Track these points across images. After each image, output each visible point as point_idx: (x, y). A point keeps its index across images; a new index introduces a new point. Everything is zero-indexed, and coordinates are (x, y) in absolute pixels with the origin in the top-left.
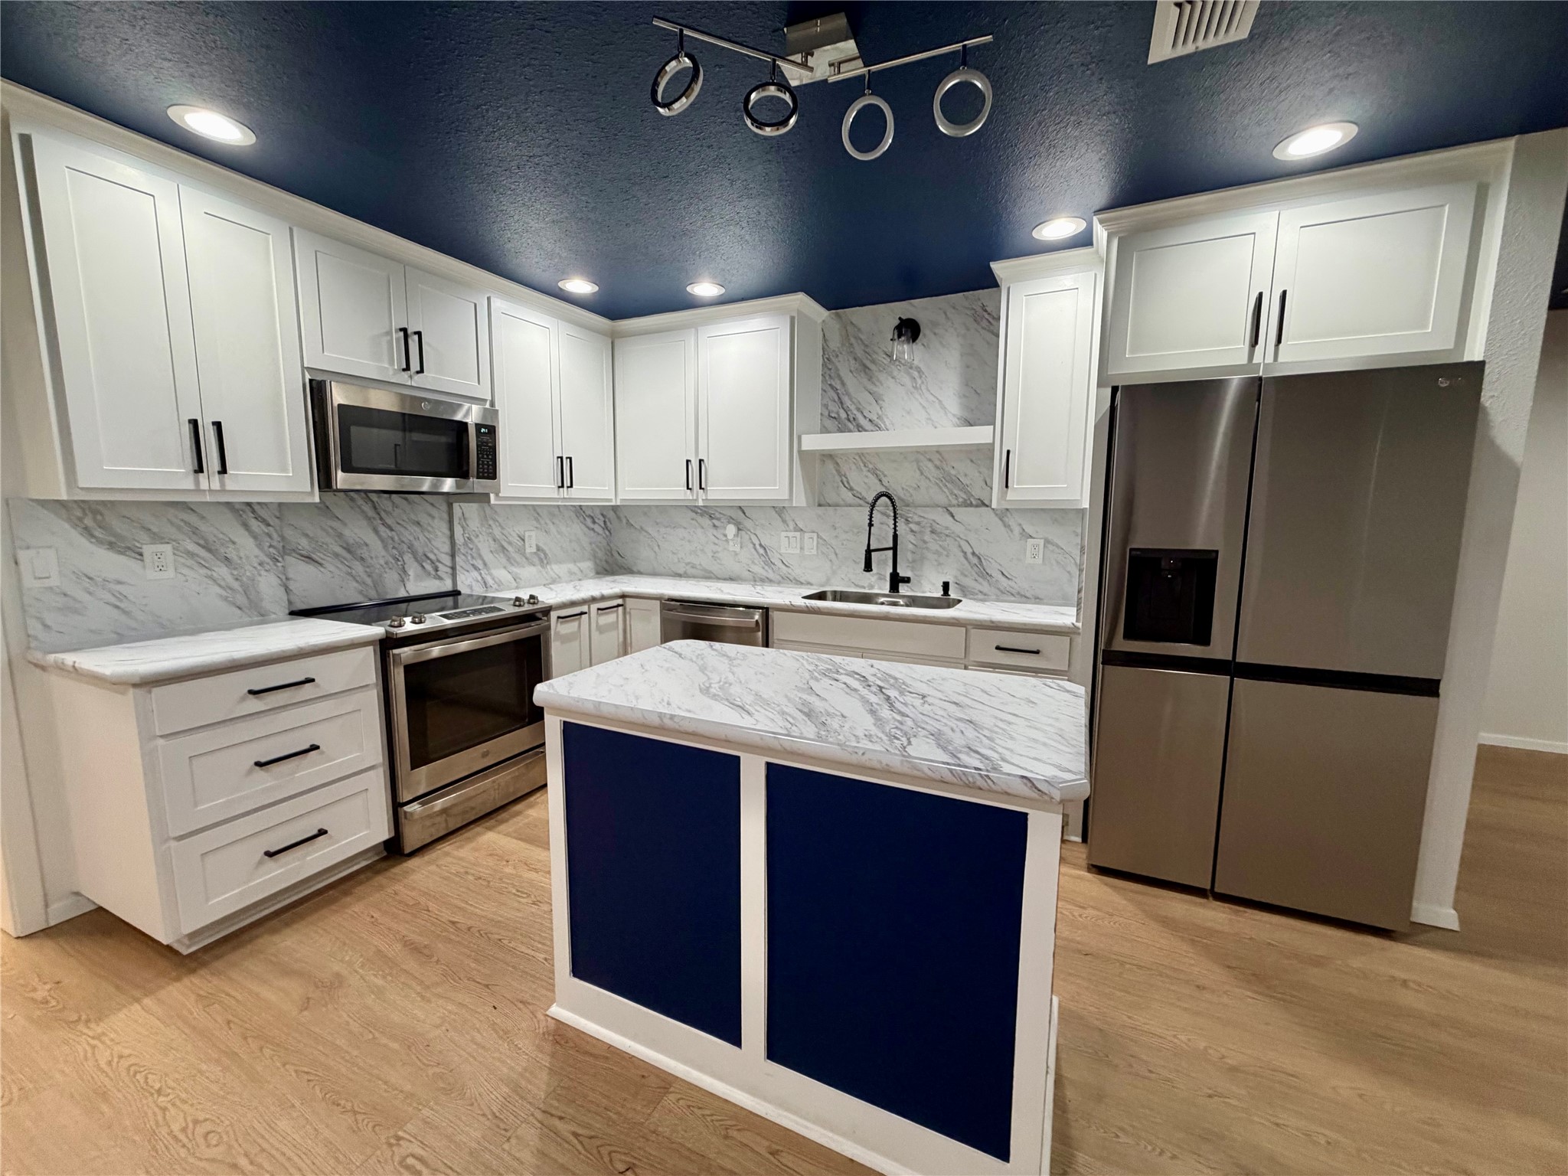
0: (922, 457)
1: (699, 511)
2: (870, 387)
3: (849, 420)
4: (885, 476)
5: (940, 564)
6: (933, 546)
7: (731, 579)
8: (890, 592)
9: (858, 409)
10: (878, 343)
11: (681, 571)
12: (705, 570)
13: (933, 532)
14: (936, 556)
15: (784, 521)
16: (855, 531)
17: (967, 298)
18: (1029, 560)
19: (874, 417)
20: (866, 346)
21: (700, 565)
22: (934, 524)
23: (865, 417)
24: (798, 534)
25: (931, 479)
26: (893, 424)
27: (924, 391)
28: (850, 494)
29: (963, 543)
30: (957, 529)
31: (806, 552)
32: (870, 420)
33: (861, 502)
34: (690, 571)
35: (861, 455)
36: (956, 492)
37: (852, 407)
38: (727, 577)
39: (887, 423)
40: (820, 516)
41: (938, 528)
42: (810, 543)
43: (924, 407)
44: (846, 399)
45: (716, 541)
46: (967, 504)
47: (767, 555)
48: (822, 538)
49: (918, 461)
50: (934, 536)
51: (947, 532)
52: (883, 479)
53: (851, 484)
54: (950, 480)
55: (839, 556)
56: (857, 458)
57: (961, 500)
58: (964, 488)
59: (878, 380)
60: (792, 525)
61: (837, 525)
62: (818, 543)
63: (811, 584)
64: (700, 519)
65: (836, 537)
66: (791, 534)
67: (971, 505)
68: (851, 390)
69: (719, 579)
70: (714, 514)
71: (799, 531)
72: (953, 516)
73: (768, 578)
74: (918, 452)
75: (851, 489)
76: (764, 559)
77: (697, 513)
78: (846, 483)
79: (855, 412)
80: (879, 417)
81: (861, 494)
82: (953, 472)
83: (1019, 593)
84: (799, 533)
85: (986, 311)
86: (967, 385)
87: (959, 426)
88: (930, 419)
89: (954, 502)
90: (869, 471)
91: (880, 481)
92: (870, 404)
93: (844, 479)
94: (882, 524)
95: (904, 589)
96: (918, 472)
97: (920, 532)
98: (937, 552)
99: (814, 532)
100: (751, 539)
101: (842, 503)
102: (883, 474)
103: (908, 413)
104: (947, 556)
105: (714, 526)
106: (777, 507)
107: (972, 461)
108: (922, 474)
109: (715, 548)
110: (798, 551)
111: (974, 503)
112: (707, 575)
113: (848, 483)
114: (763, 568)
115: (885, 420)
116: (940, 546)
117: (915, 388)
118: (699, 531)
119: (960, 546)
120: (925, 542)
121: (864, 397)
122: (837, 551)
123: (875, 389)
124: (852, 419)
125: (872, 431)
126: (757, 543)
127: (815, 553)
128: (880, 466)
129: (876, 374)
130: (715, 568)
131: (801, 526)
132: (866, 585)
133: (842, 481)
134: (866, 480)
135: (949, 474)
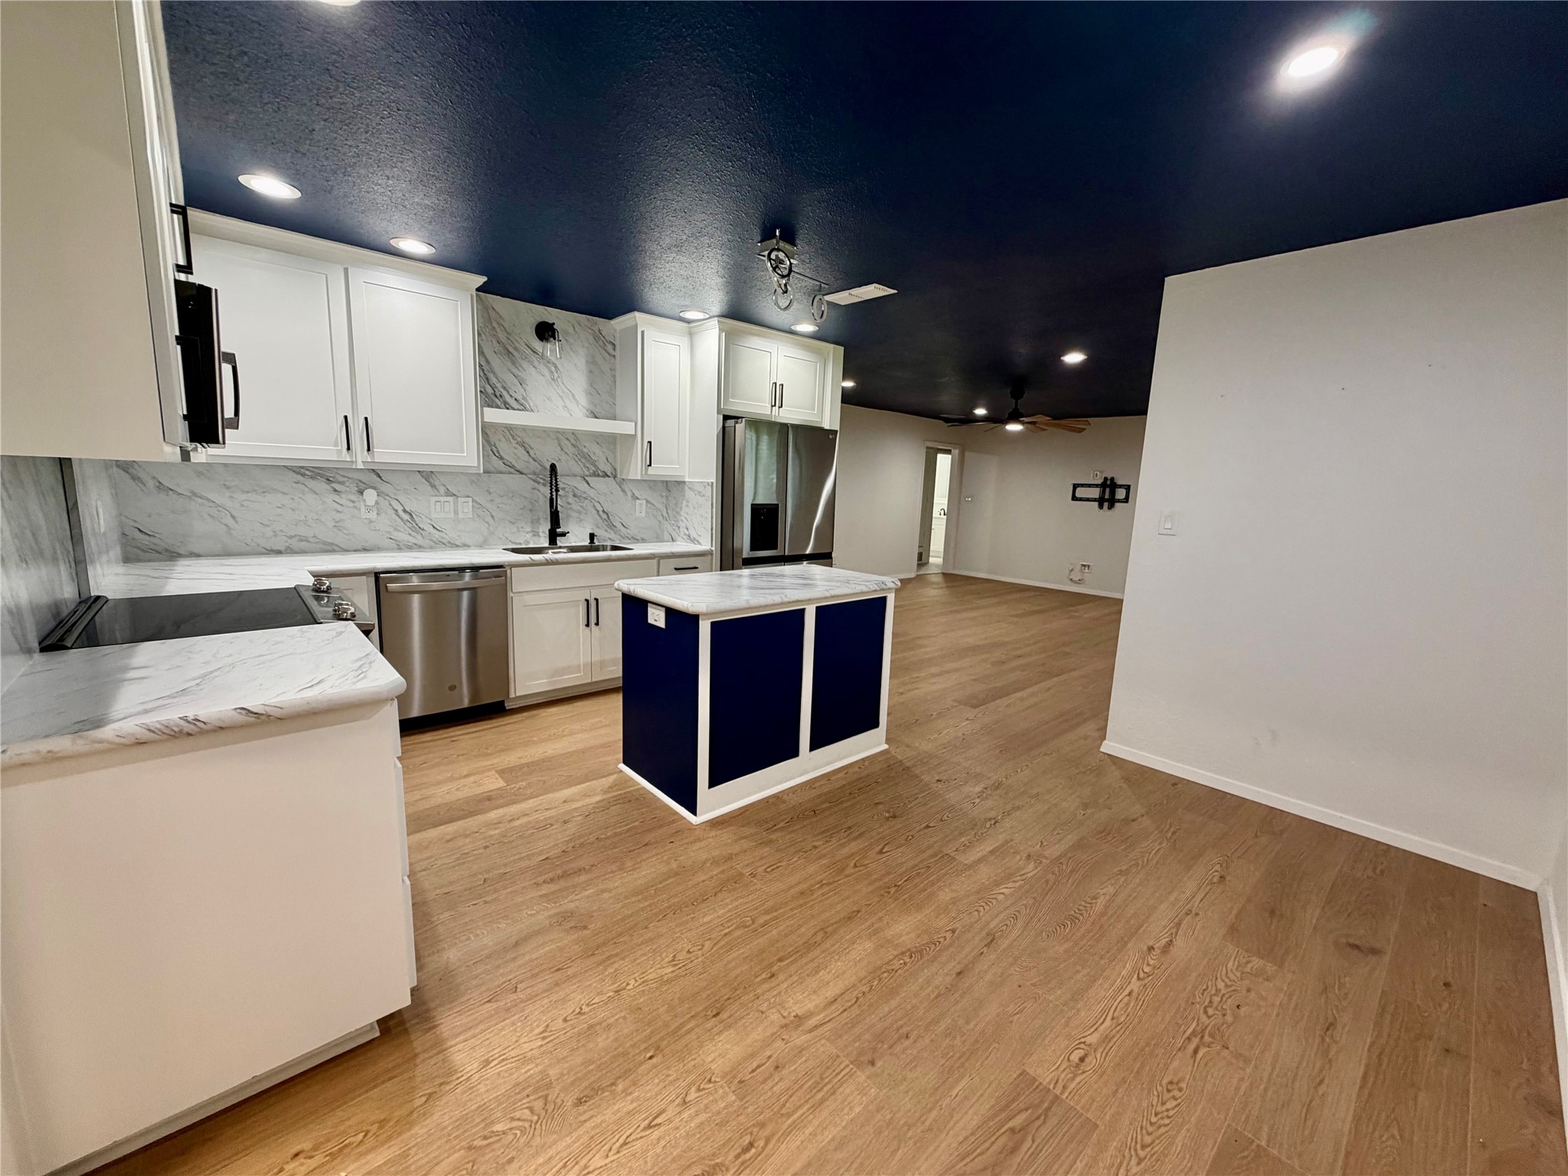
0: (560, 436)
1: (307, 472)
2: (515, 371)
3: (496, 396)
4: (532, 449)
5: (581, 520)
6: (575, 507)
7: (365, 550)
8: (550, 544)
9: (504, 388)
10: (519, 334)
11: (281, 547)
12: (324, 543)
13: (575, 496)
14: (577, 515)
15: (433, 486)
16: (511, 495)
17: (588, 320)
18: (638, 514)
19: (519, 398)
20: (509, 333)
21: (315, 537)
22: (575, 490)
23: (511, 396)
24: (450, 499)
25: (570, 455)
26: (537, 407)
27: (561, 384)
28: (501, 462)
29: (597, 505)
30: (592, 493)
31: (461, 516)
32: (516, 399)
33: (512, 470)
34: (295, 544)
35: (509, 428)
36: (588, 466)
37: (498, 385)
38: (360, 548)
39: (531, 404)
40: (473, 481)
41: (578, 493)
42: (466, 508)
43: (560, 396)
44: (491, 376)
45: (339, 508)
46: (595, 475)
47: (415, 521)
48: (477, 502)
49: (558, 439)
50: (576, 499)
51: (584, 496)
52: (530, 451)
53: (502, 453)
54: (584, 457)
55: (495, 518)
56: (506, 431)
57: (591, 471)
58: (594, 464)
59: (521, 366)
60: (442, 490)
61: (491, 490)
62: (473, 507)
63: (468, 546)
64: (312, 483)
65: (492, 500)
66: (443, 499)
67: (598, 476)
68: (497, 370)
69: (347, 551)
70: (334, 477)
71: (451, 496)
72: (588, 484)
73: (415, 544)
74: (558, 432)
75: (501, 458)
76: (411, 525)
77: (303, 475)
78: (495, 452)
79: (502, 390)
80: (524, 398)
81: (511, 463)
82: (585, 450)
83: (633, 537)
84: (452, 498)
85: (601, 334)
86: (592, 386)
87: (588, 417)
88: (566, 407)
89: (587, 473)
90: (517, 443)
91: (528, 452)
92: (515, 385)
93: (494, 449)
94: (533, 489)
95: (560, 541)
96: (559, 448)
97: (565, 496)
98: (580, 512)
99: (468, 497)
100: (391, 505)
101: (493, 469)
102: (530, 447)
103: (549, 399)
104: (586, 514)
105: (335, 490)
106: (423, 472)
107: (598, 443)
108: (562, 450)
109: (338, 517)
110: (452, 515)
111: (600, 474)
112: (330, 548)
113: (498, 452)
114: (410, 535)
115: (530, 401)
116: (581, 506)
117: (553, 379)
118: (310, 497)
119: (594, 506)
120: (569, 503)
121: (510, 379)
122: (493, 514)
123: (520, 374)
124: (498, 395)
125: (518, 410)
126: (400, 509)
127: (471, 516)
128: (527, 440)
129: (519, 360)
130: (339, 539)
131: (453, 490)
132: (522, 542)
133: (492, 450)
134: (515, 451)
135: (582, 452)
